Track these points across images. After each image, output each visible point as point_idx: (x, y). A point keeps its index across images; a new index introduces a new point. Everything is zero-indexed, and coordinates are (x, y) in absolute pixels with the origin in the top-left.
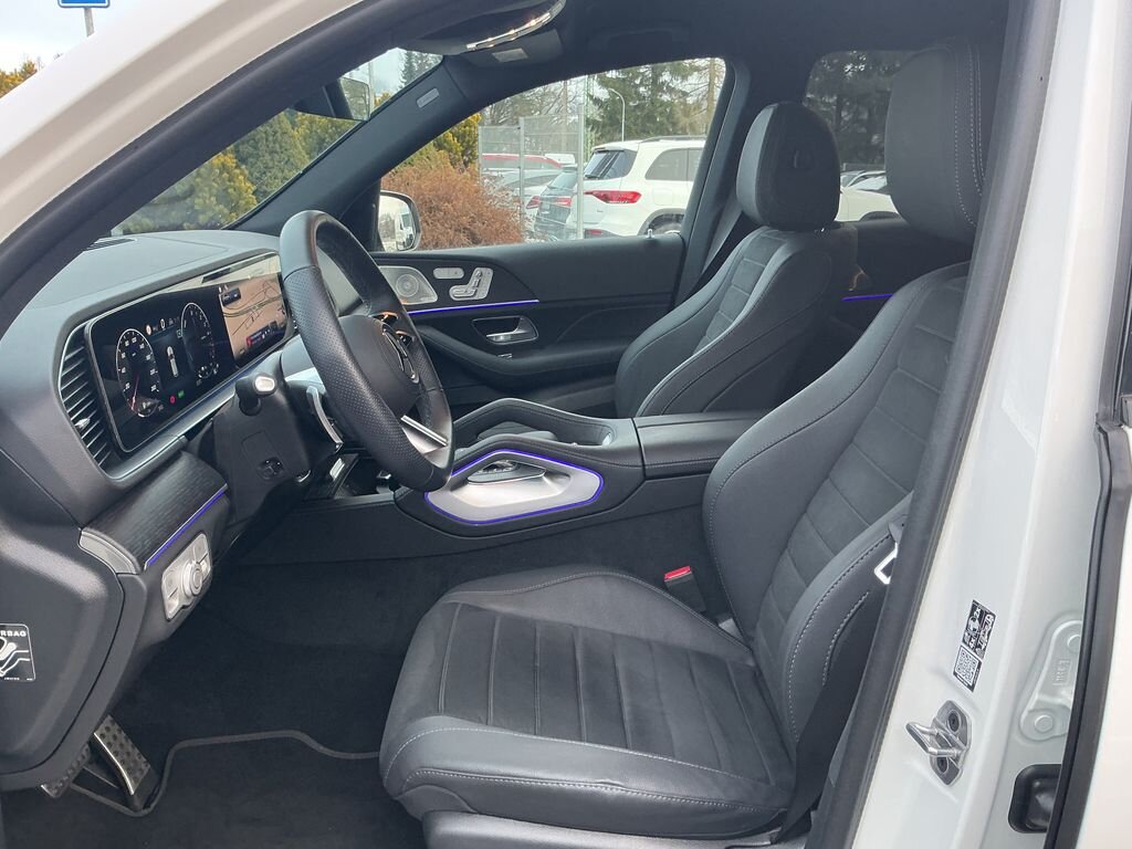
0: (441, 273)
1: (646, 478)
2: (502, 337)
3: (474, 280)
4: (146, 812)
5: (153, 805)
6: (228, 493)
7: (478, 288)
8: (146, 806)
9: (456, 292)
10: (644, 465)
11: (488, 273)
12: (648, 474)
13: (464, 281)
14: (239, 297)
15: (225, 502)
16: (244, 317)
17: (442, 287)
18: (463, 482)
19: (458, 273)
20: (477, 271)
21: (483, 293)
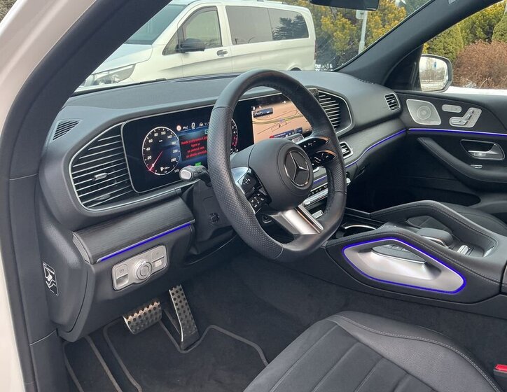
0: (447, 108)
1: (500, 292)
2: (480, 154)
3: (468, 115)
4: (184, 352)
5: (189, 350)
6: (194, 224)
7: (468, 121)
8: (187, 349)
9: (454, 121)
10: (501, 283)
11: (478, 112)
12: (503, 290)
13: (461, 115)
14: (272, 113)
15: (191, 229)
16: (273, 124)
17: (446, 116)
18: (369, 250)
19: (458, 109)
20: (471, 110)
21: (472, 124)
